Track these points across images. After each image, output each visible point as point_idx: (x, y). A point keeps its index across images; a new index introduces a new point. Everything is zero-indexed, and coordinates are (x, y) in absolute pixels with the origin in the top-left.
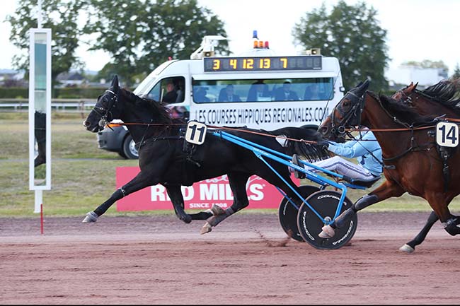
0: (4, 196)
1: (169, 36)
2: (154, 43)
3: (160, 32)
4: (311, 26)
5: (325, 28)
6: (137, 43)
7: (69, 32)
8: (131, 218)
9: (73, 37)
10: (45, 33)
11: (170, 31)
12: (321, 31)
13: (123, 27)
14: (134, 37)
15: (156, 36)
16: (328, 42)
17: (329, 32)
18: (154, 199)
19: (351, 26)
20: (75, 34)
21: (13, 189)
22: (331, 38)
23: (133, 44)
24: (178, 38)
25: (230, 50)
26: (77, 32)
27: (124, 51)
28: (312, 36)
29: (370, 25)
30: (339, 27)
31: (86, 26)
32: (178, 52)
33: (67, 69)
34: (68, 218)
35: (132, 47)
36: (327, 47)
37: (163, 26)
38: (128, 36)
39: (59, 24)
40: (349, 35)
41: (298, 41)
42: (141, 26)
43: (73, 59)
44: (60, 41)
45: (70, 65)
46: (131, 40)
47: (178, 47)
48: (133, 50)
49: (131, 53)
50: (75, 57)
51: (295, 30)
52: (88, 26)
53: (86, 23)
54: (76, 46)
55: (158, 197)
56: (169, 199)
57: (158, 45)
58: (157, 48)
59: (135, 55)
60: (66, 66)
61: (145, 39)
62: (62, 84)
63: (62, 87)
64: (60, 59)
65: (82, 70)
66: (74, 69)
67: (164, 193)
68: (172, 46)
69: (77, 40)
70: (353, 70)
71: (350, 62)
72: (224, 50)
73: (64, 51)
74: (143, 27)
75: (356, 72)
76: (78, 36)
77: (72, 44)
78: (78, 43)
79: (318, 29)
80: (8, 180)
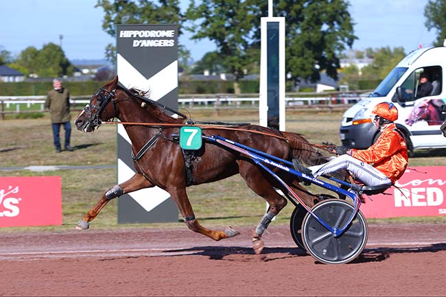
9: (176, 23)
13: (230, 10)
14: (243, 22)
18: (398, 204)
21: (215, 195)
23: (243, 30)
26: (180, 17)
27: (233, 39)
31: (188, 10)
35: (242, 33)
38: (237, 21)
39: (158, 9)
42: (252, 9)
48: (243, 37)
49: (241, 40)
52: (192, 10)
53: (188, 7)
55: (403, 202)
59: (245, 43)
72: (346, 35)
74: (255, 10)
76: (180, 23)
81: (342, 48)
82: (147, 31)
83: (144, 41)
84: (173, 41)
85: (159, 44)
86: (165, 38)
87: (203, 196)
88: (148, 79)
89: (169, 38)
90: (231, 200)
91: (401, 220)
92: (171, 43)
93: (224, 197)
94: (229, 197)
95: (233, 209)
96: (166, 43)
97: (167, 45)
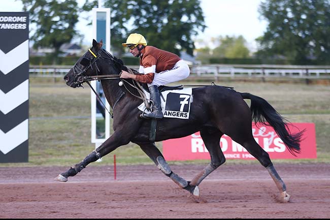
0: (59, 147)
1: (155, 13)
2: (142, 18)
3: (147, 10)
4: (274, 5)
5: (285, 6)
6: (128, 18)
7: (71, 9)
8: (180, 166)
9: (74, 14)
10: (105, 12)
11: (155, 8)
12: (282, 9)
13: (116, 5)
14: (125, 14)
15: (144, 13)
16: (288, 18)
17: (289, 10)
18: (194, 150)
19: (307, 5)
20: (76, 11)
21: (66, 142)
22: (290, 15)
23: (124, 20)
24: (162, 15)
25: (206, 25)
26: (77, 9)
27: (117, 26)
28: (275, 13)
29: (324, 3)
30: (297, 5)
32: (162, 26)
33: (69, 41)
34: (127, 166)
35: (123, 22)
36: (287, 23)
37: (150, 4)
38: (120, 13)
39: (62, 3)
40: (306, 12)
41: (263, 17)
42: (131, 4)
43: (74, 32)
44: (63, 17)
45: (71, 37)
46: (123, 16)
47: (162, 22)
48: (124, 25)
49: (123, 27)
50: (76, 31)
51: (260, 8)
52: (87, 5)
53: (85, 3)
54: (77, 21)
55: (197, 149)
56: (206, 151)
57: (145, 20)
58: (145, 23)
59: (126, 30)
60: (68, 38)
61: (135, 15)
62: (64, 53)
63: (64, 56)
64: (63, 32)
65: (81, 41)
66: (75, 40)
67: (203, 145)
68: (157, 22)
69: (77, 16)
70: (309, 41)
71: (306, 35)
72: (200, 24)
73: (67, 25)
74: (134, 5)
75: (312, 43)
76: (78, 13)
77: (73, 20)
78: (79, 19)
79: (279, 7)
80: (60, 134)
81: (197, 34)
82: (6, 17)
83: (3, 24)
84: (25, 25)
85: (15, 27)
86: (19, 22)
87: (57, 143)
88: (6, 53)
89: (23, 23)
90: (78, 146)
91: (193, 163)
92: (24, 27)
93: (73, 144)
94: (77, 144)
95: (77, 153)
96: (20, 26)
97: (21, 28)
